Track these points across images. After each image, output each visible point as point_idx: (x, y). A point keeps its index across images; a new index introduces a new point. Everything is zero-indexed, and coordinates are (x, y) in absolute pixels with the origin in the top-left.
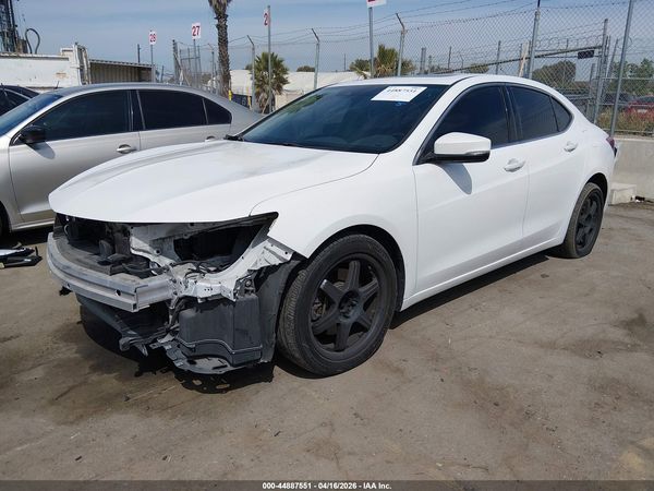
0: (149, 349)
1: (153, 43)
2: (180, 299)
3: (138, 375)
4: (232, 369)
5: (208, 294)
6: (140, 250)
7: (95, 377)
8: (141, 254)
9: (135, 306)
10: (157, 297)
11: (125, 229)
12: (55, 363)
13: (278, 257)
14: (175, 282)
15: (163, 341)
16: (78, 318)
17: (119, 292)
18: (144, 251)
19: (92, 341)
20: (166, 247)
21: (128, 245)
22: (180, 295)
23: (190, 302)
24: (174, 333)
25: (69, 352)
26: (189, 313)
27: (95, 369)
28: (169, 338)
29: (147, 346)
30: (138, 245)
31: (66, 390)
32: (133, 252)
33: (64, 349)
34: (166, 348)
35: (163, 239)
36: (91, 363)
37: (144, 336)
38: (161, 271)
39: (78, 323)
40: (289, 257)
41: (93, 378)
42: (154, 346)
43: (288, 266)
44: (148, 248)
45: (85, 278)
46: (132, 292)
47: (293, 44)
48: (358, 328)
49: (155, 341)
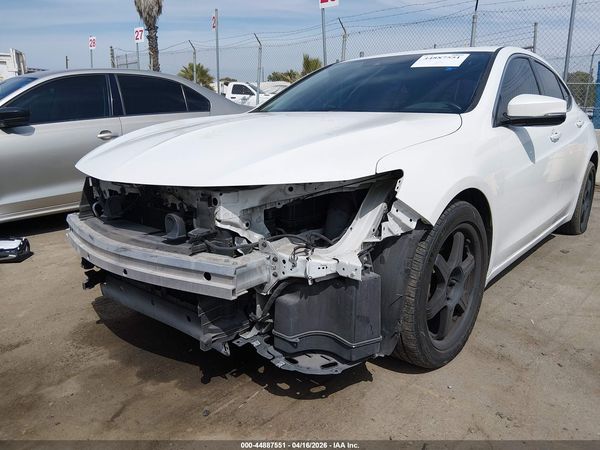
0: (233, 347)
1: (93, 48)
2: (280, 282)
3: (206, 380)
4: (346, 366)
5: (322, 273)
6: (227, 223)
7: (149, 388)
8: (228, 227)
9: (234, 291)
10: (253, 281)
11: (210, 196)
12: (90, 372)
13: (402, 225)
14: (275, 260)
15: (248, 335)
16: (94, 317)
17: (208, 276)
18: (232, 224)
19: (125, 343)
20: (255, 219)
21: (212, 216)
22: (282, 277)
23: (295, 284)
24: (261, 324)
25: (101, 357)
26: (289, 299)
27: (145, 376)
28: (254, 331)
29: (230, 343)
30: (226, 215)
31: (119, 406)
32: (219, 225)
33: (92, 355)
34: (255, 344)
35: (253, 209)
36: (137, 369)
37: (228, 331)
38: (250, 248)
39: (98, 322)
40: (413, 225)
41: (148, 388)
42: (240, 343)
43: (410, 236)
44: (236, 219)
45: (152, 260)
46: (232, 275)
47: (235, 48)
48: (458, 311)
49: (238, 337)
